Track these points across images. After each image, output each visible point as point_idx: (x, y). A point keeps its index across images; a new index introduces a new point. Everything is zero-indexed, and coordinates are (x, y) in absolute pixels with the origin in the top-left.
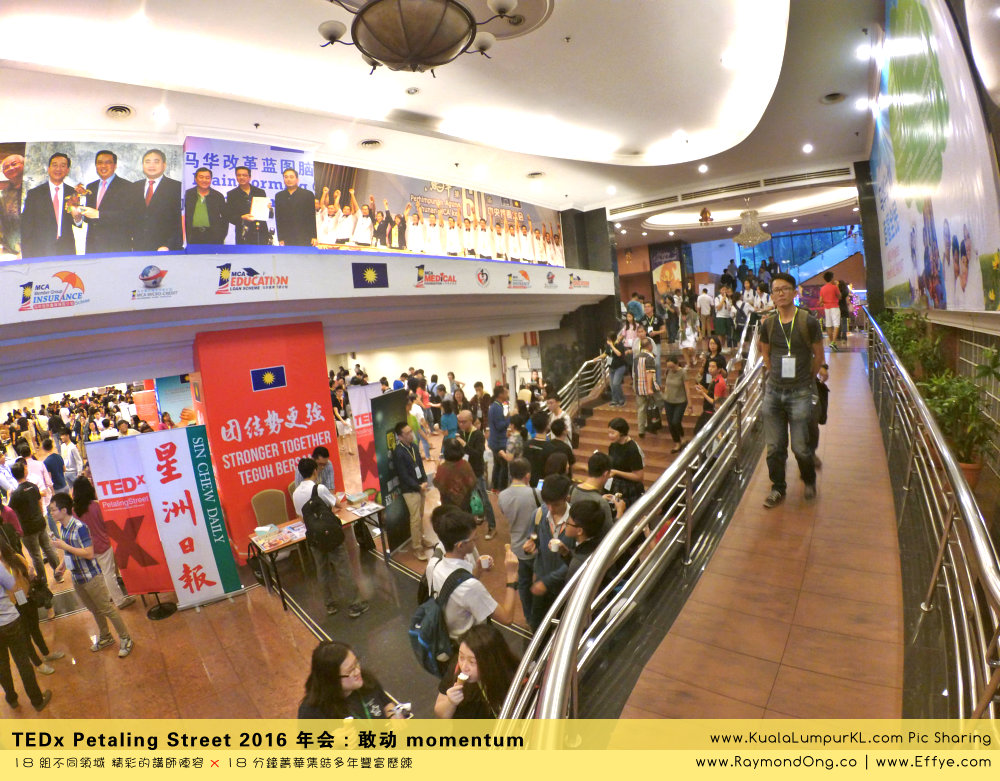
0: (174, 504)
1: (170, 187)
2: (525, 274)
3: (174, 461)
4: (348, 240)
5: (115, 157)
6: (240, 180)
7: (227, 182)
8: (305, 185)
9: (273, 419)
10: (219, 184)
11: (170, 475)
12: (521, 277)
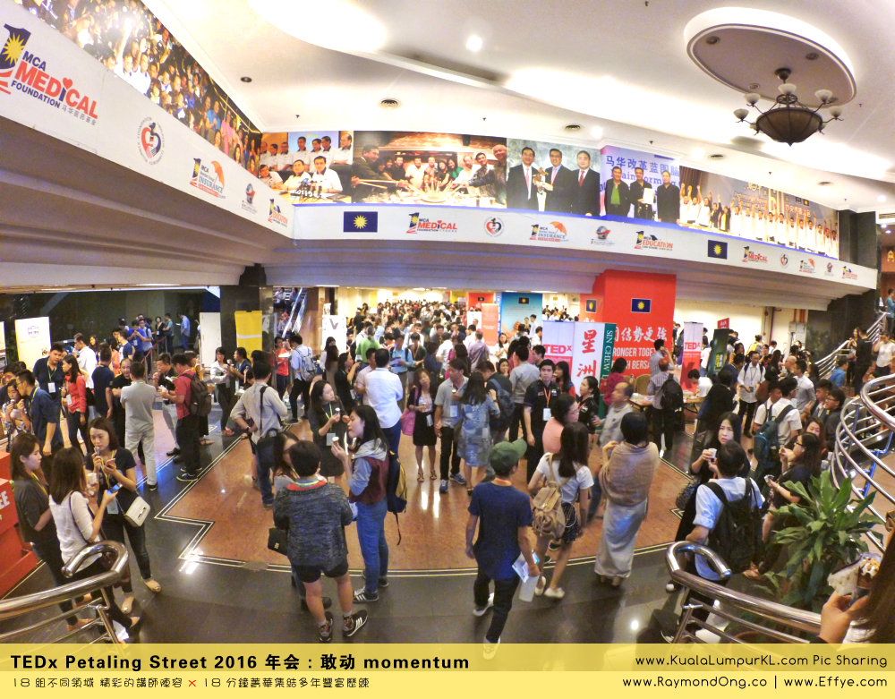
0: (586, 367)
1: (594, 176)
2: (812, 262)
3: (593, 341)
4: (694, 222)
5: (561, 154)
6: (638, 176)
8: (674, 182)
9: (638, 332)
10: (626, 178)
11: (589, 349)
12: (809, 264)
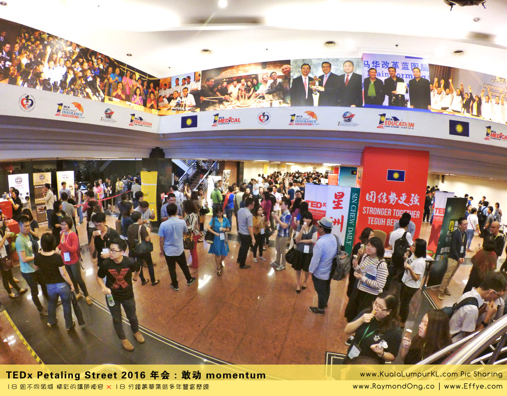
3: (342, 201)
6: (391, 74)
7: (384, 75)
8: (425, 76)
10: (380, 76)
